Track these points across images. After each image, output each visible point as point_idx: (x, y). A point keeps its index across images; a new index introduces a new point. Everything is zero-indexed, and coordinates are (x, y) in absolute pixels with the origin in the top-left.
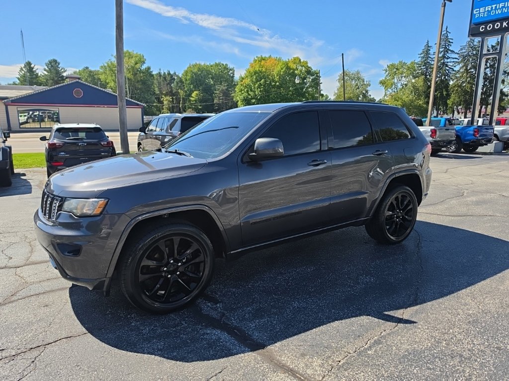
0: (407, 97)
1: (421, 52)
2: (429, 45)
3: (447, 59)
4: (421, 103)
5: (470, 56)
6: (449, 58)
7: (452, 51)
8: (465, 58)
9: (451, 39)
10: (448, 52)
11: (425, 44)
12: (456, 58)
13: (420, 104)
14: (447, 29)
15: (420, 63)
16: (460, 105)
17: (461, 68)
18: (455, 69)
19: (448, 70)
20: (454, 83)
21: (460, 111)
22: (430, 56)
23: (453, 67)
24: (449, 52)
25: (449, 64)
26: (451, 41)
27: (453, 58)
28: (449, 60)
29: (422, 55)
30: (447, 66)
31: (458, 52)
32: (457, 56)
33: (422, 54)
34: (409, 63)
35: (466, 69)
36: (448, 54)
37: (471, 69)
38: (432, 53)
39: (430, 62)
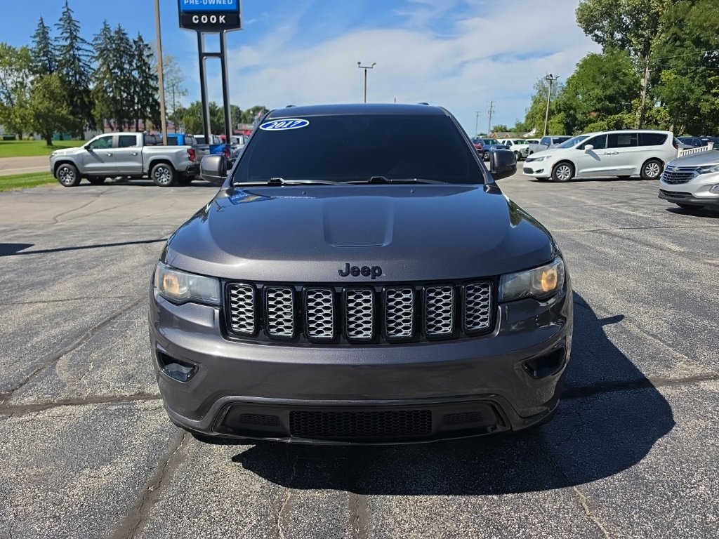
0: (40, 103)
1: (34, 33)
2: (45, 25)
3: (78, 50)
4: (64, 112)
5: (108, 50)
6: (80, 49)
7: (82, 39)
8: (103, 53)
9: (78, 22)
10: (76, 40)
11: (39, 23)
12: (90, 51)
13: (63, 114)
14: (67, 4)
15: (37, 50)
16: (111, 117)
17: (102, 65)
18: (92, 66)
19: (83, 67)
20: (96, 87)
21: (113, 126)
22: (50, 42)
23: (89, 64)
24: (79, 40)
25: (82, 58)
26: (77, 24)
27: (86, 51)
28: (80, 52)
29: (38, 39)
30: (79, 60)
31: (91, 42)
32: (91, 48)
33: (35, 37)
34: (18, 49)
35: (108, 68)
36: (77, 44)
37: (114, 68)
38: (53, 38)
39: (53, 51)
